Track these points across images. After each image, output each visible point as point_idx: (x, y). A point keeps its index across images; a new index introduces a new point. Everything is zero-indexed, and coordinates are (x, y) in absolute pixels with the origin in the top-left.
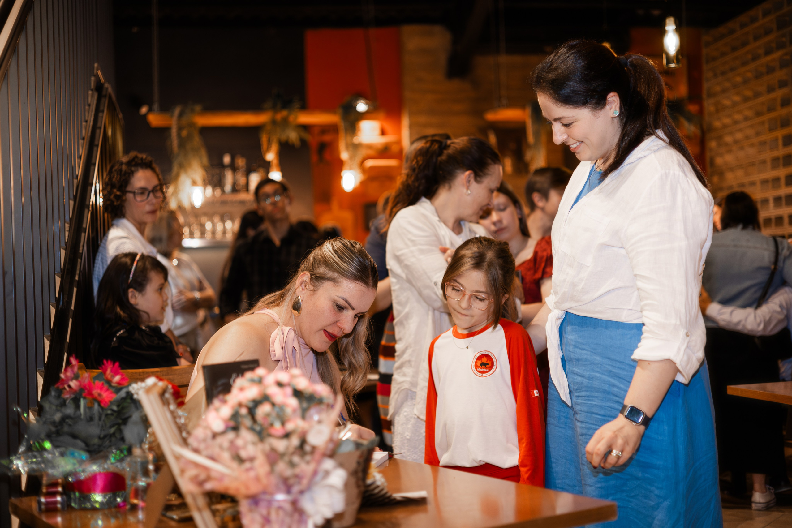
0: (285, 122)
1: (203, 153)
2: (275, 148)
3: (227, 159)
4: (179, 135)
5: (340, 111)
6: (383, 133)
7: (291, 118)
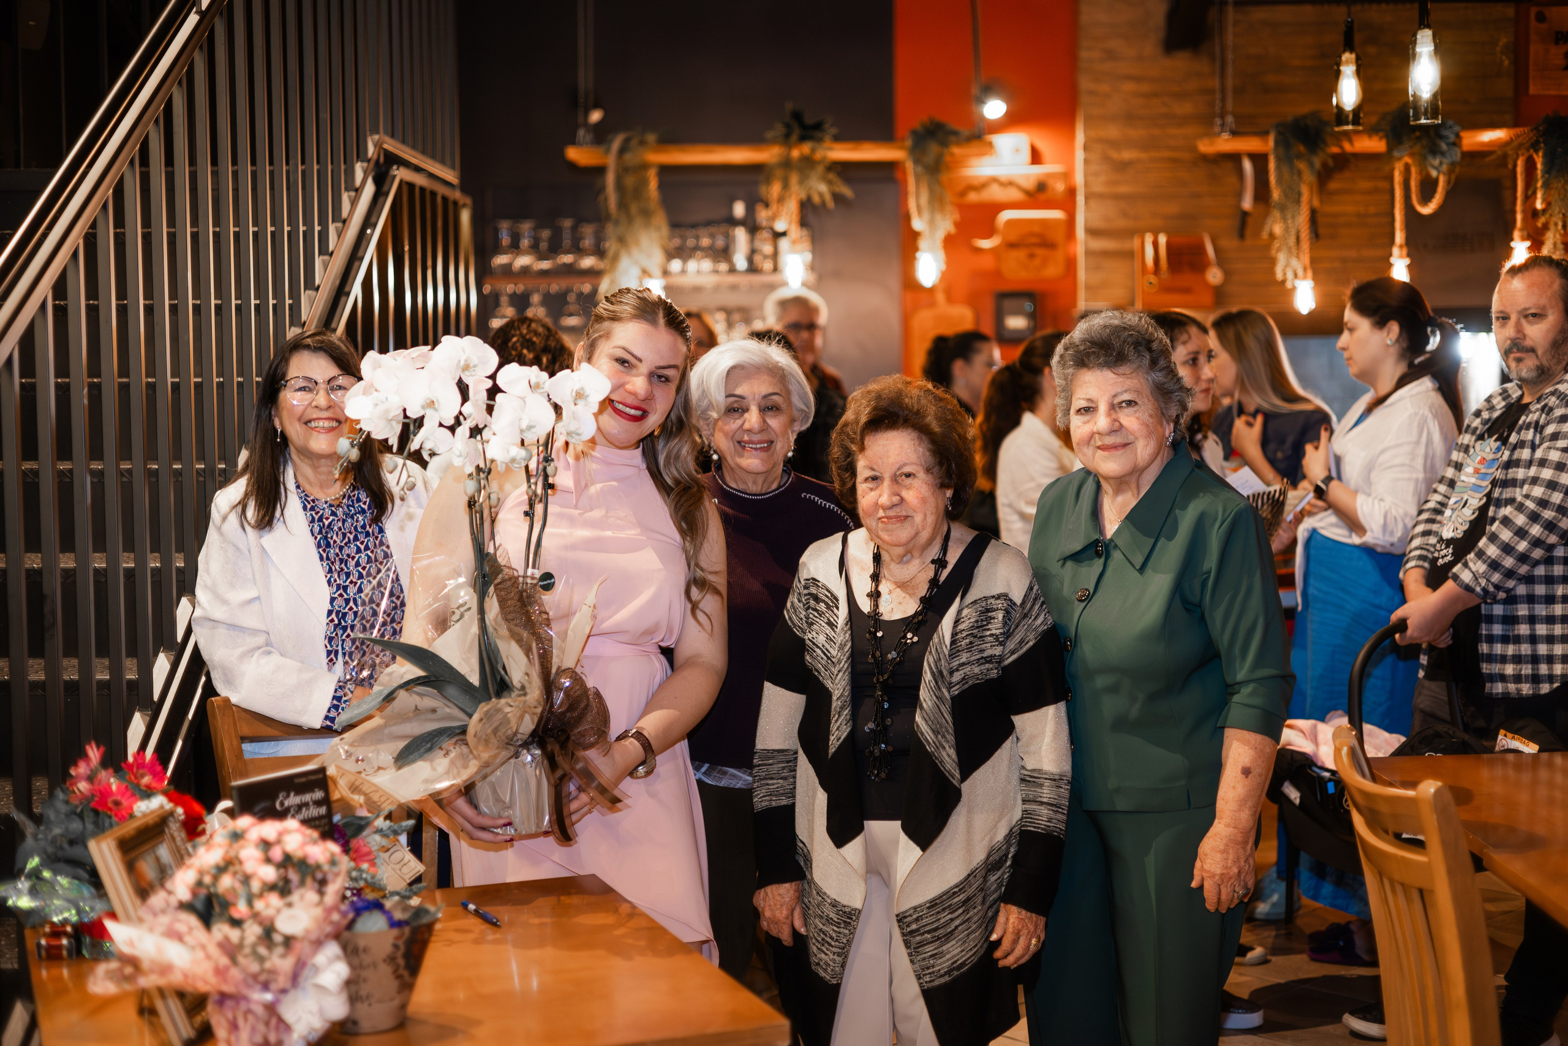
0: (808, 163)
1: (660, 220)
2: (792, 207)
3: (739, 209)
4: (620, 186)
5: (909, 143)
6: (1036, 157)
7: (819, 155)
